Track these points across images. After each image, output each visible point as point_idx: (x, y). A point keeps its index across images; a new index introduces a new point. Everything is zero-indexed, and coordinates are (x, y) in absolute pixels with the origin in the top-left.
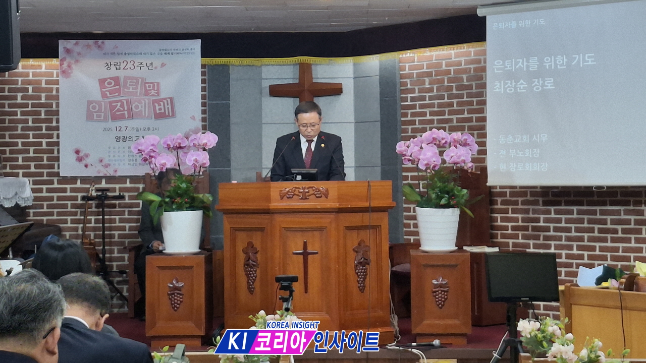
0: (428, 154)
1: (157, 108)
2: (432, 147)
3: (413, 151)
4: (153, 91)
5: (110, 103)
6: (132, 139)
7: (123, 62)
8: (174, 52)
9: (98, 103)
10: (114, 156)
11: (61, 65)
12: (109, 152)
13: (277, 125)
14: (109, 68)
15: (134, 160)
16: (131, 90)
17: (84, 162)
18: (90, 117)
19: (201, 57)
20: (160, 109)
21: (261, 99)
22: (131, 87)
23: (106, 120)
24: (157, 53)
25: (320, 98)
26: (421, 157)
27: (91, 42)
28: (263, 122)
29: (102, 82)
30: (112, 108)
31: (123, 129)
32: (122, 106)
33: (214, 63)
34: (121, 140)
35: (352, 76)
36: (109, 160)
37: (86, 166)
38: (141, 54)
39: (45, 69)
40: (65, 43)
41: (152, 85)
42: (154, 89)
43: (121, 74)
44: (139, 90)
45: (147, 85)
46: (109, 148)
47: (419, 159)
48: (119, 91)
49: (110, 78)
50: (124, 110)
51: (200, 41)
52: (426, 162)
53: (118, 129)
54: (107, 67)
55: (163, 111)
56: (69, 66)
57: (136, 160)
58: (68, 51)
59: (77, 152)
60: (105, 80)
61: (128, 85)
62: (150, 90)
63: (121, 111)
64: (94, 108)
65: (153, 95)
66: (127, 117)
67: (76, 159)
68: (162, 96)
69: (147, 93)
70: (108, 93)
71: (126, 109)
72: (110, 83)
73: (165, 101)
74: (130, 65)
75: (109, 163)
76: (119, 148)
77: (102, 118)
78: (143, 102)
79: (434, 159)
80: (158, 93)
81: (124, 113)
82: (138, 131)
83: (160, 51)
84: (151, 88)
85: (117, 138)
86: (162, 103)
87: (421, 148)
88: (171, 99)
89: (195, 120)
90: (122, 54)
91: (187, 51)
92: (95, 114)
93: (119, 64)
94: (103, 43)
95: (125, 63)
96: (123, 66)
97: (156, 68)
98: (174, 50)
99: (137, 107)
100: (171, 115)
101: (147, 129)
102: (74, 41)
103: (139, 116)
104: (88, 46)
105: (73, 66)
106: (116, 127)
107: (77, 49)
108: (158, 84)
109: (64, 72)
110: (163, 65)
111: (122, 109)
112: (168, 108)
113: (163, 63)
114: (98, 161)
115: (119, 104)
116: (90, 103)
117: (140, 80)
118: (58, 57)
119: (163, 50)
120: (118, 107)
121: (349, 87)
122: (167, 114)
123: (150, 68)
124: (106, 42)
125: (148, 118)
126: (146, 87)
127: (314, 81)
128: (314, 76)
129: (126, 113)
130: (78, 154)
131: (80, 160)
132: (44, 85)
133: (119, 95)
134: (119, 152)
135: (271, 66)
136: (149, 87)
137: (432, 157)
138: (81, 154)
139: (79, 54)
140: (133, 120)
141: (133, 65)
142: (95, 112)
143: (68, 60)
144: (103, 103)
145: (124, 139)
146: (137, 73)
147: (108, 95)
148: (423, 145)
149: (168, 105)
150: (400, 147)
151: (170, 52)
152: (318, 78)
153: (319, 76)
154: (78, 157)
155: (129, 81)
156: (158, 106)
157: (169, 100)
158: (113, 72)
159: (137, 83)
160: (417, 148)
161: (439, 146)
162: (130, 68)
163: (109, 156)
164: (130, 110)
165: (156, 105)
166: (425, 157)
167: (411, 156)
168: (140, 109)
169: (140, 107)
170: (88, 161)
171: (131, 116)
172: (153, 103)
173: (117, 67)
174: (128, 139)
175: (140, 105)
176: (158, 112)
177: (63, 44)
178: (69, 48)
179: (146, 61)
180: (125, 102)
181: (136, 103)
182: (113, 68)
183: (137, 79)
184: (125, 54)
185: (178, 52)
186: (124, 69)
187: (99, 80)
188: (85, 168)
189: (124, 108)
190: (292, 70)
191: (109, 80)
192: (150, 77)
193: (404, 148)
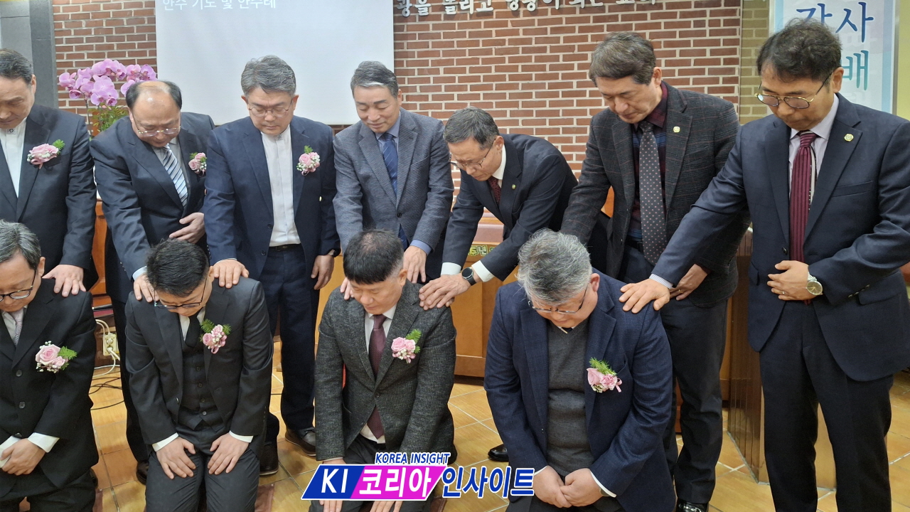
0: (102, 87)
2: (106, 79)
3: (82, 84)
26: (93, 91)
47: (91, 93)
52: (100, 97)
79: (110, 94)
87: (92, 80)
137: (108, 90)
148: (95, 77)
150: (64, 79)
160: (87, 81)
161: (113, 79)
166: (99, 91)
167: (79, 89)
193: (69, 80)
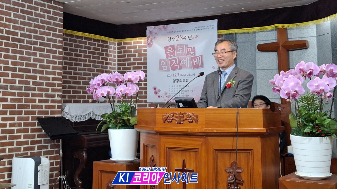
1: (194, 62)
4: (191, 52)
5: (170, 60)
6: (181, 81)
7: (177, 37)
8: (203, 28)
9: (165, 60)
10: (172, 91)
11: (148, 40)
12: (170, 89)
13: (266, 71)
14: (170, 41)
15: (182, 93)
16: (180, 52)
17: (158, 94)
18: (161, 69)
19: (218, 30)
20: (196, 63)
21: (255, 54)
22: (180, 50)
23: (168, 70)
24: (194, 30)
25: (294, 51)
27: (161, 26)
28: (257, 69)
29: (166, 48)
30: (171, 63)
31: (177, 75)
32: (176, 62)
33: (225, 33)
34: (176, 82)
35: (315, 35)
36: (170, 93)
37: (159, 97)
38: (185, 31)
39: (144, 44)
40: (150, 28)
41: (191, 49)
42: (192, 51)
43: (176, 43)
44: (184, 52)
45: (188, 49)
46: (170, 86)
48: (174, 53)
49: (170, 46)
50: (177, 64)
51: (217, 20)
53: (175, 75)
54: (169, 40)
55: (197, 64)
56: (151, 41)
57: (183, 93)
58: (150, 32)
59: (155, 89)
60: (168, 47)
61: (179, 50)
62: (190, 52)
63: (176, 65)
64: (163, 63)
65: (192, 55)
66: (178, 68)
67: (154, 93)
68: (197, 55)
69: (188, 54)
70: (169, 54)
71: (178, 64)
72: (170, 49)
73: (198, 58)
74: (180, 38)
75: (170, 95)
76: (175, 86)
77: (167, 69)
78: (187, 59)
80: (194, 53)
81: (177, 66)
82: (184, 76)
83: (195, 28)
84: (191, 51)
85: (174, 80)
86: (197, 59)
88: (201, 56)
89: (215, 69)
90: (176, 32)
91: (209, 27)
92: (163, 67)
93: (174, 38)
94: (167, 26)
95: (178, 36)
96: (176, 38)
97: (193, 38)
98: (203, 27)
99: (183, 62)
100: (201, 66)
101: (189, 75)
102: (153, 27)
103: (185, 67)
104: (160, 29)
105: (153, 41)
106: (174, 74)
107: (155, 31)
108: (194, 47)
109: (149, 44)
110: (197, 36)
111: (176, 63)
112: (200, 62)
113: (197, 35)
114: (165, 94)
115: (174, 61)
116: (161, 60)
117: (185, 46)
118: (146, 36)
119: (197, 27)
120: (174, 62)
121: (313, 43)
122: (199, 66)
123: (190, 39)
124: (169, 25)
125: (190, 68)
126: (187, 49)
127: (289, 40)
128: (289, 37)
129: (178, 65)
130: (155, 90)
131: (156, 93)
132: (143, 52)
133: (174, 55)
134: (175, 88)
135: (261, 33)
136: (190, 50)
138: (157, 90)
139: (155, 33)
140: (182, 70)
141: (181, 38)
142: (163, 66)
143: (151, 37)
144: (167, 61)
145: (177, 81)
146: (183, 42)
147: (169, 56)
149: (200, 60)
151: (201, 28)
152: (292, 38)
153: (292, 37)
154: (155, 92)
155: (179, 47)
156: (195, 61)
157: (200, 57)
158: (172, 43)
159: (183, 48)
162: (180, 39)
163: (170, 91)
164: (180, 64)
165: (194, 60)
168: (185, 63)
169: (185, 62)
170: (160, 94)
171: (181, 68)
172: (192, 60)
173: (174, 39)
174: (179, 81)
175: (185, 61)
176: (195, 64)
177: (149, 29)
178: (151, 31)
179: (188, 35)
180: (177, 59)
181: (183, 60)
182: (172, 40)
183: (183, 45)
184: (178, 32)
185: (204, 28)
186: (177, 40)
187: (165, 47)
188: (158, 98)
189: (177, 63)
190: (275, 34)
191: (169, 47)
192: (190, 44)
